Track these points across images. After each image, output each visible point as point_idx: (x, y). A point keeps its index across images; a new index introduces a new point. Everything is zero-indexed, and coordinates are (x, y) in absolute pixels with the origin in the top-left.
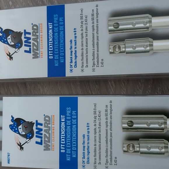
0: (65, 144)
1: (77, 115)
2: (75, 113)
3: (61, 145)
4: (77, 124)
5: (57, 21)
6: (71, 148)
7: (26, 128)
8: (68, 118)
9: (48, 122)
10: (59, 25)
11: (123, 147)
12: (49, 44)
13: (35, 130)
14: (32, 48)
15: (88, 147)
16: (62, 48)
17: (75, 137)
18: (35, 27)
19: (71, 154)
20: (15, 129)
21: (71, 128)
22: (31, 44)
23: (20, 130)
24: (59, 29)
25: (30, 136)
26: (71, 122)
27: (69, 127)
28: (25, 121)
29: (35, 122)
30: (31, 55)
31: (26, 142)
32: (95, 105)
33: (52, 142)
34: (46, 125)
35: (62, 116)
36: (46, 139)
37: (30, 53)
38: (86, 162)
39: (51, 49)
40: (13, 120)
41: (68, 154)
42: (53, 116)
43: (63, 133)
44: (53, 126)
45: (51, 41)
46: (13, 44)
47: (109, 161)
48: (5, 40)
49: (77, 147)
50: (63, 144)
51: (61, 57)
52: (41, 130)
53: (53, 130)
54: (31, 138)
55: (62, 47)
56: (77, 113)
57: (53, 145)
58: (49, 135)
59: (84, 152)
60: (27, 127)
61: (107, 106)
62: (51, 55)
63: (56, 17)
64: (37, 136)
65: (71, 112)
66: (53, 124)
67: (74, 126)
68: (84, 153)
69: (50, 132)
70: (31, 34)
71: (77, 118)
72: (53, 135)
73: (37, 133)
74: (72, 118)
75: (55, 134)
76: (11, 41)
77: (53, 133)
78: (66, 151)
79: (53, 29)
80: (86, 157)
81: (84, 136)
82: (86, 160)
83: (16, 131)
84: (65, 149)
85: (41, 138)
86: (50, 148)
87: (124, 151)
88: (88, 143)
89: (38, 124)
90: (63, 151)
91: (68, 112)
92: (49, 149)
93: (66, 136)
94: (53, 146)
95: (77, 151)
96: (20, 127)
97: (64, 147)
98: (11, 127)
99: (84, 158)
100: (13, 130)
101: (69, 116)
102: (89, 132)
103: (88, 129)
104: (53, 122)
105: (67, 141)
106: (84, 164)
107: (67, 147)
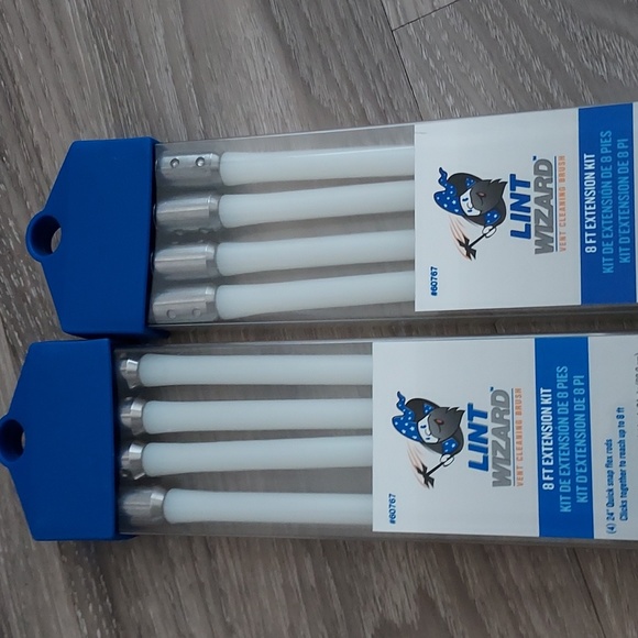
0: (555, 467)
1: (587, 387)
2: (581, 380)
3: (544, 471)
4: (587, 413)
5: (609, 148)
6: (573, 477)
7: (439, 424)
8: (560, 395)
9: (502, 409)
10: (615, 160)
12: (586, 213)
13: (466, 431)
14: (532, 223)
15: (623, 474)
16: (625, 224)
17: (583, 448)
18: (543, 167)
19: (573, 494)
20: (407, 429)
21: (571, 422)
22: (532, 214)
23: (421, 431)
24: (614, 172)
25: (453, 446)
26: (571, 407)
27: (563, 421)
28: (435, 406)
29: (466, 409)
30: (530, 244)
31: (442, 463)
33: (517, 463)
34: (497, 416)
35: (542, 391)
36: (499, 455)
37: (529, 237)
38: (617, 516)
39: (590, 227)
40: (401, 404)
41: (565, 494)
42: (518, 390)
43: (547, 436)
44: (516, 418)
45: (592, 205)
46: (476, 212)
48: (454, 202)
49: (589, 474)
50: (547, 467)
51: (621, 249)
52: (484, 429)
53: (519, 428)
54: (453, 453)
55: (624, 221)
56: (586, 380)
57: (520, 470)
58: (508, 444)
59: (611, 487)
60: (443, 423)
62: (591, 241)
63: (607, 138)
64: (471, 448)
65: (571, 379)
66: (519, 413)
67: (579, 418)
68: (611, 490)
69: (510, 435)
70: (532, 185)
71: (587, 395)
72: (520, 443)
73: (471, 437)
74: (572, 396)
75: (524, 440)
76: (471, 206)
77: (519, 437)
78: (557, 486)
79: (597, 171)
80: (618, 501)
81: (609, 444)
82: (617, 510)
83: (413, 434)
84: (555, 482)
85: (485, 451)
86: (511, 478)
88: (623, 464)
89: (473, 413)
90: (549, 487)
91: (561, 380)
92: (508, 483)
93: (555, 446)
94: (520, 473)
95: (589, 485)
96: (424, 422)
97: (551, 475)
98: (399, 424)
99: (611, 503)
100: (404, 432)
101: (562, 390)
102: (622, 433)
103: (621, 424)
104: (518, 408)
105: (560, 460)
106: (611, 521)
107: (560, 474)
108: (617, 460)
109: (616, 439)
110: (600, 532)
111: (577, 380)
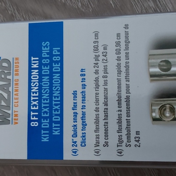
0: (39, 111)
1: (61, 55)
2: (58, 51)
3: (32, 114)
4: (61, 73)
6: (51, 117)
8: (44, 61)
9: (6, 72)
11: (152, 111)
15: (84, 114)
17: (58, 97)
19: (50, 129)
21: (51, 79)
26: (51, 70)
27: (46, 79)
32: (96, 35)
33: (15, 109)
35: (33, 59)
38: (79, 143)
41: (45, 129)
42: (17, 59)
43: (35, 89)
44: (15, 77)
47: (125, 138)
49: (61, 115)
50: (34, 111)
53: (17, 84)
56: (61, 51)
57: (16, 113)
59: (75, 124)
61: (118, 35)
65: (51, 50)
66: (17, 75)
67: (56, 77)
68: (75, 126)
69: (10, 89)
71: (61, 61)
72: (17, 95)
74: (52, 62)
75: (19, 93)
77: (17, 91)
78: (40, 123)
80: (80, 133)
81: (75, 94)
82: (79, 139)
84: (39, 121)
86: (10, 119)
87: (155, 119)
88: (84, 107)
90: (35, 124)
91: (45, 51)
92: (8, 122)
93: (40, 96)
94: (16, 115)
95: (61, 122)
97: (36, 116)
99: (75, 135)
101: (46, 58)
102: (84, 86)
103: (83, 80)
104: (17, 71)
105: (43, 105)
106: (75, 147)
107: (43, 115)
108: (80, 105)
109: (79, 90)
110: (68, 155)
111: (55, 51)
